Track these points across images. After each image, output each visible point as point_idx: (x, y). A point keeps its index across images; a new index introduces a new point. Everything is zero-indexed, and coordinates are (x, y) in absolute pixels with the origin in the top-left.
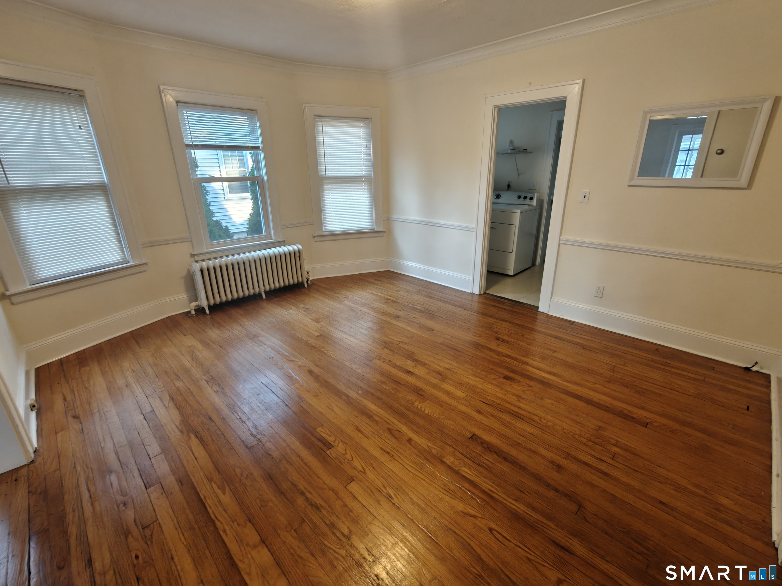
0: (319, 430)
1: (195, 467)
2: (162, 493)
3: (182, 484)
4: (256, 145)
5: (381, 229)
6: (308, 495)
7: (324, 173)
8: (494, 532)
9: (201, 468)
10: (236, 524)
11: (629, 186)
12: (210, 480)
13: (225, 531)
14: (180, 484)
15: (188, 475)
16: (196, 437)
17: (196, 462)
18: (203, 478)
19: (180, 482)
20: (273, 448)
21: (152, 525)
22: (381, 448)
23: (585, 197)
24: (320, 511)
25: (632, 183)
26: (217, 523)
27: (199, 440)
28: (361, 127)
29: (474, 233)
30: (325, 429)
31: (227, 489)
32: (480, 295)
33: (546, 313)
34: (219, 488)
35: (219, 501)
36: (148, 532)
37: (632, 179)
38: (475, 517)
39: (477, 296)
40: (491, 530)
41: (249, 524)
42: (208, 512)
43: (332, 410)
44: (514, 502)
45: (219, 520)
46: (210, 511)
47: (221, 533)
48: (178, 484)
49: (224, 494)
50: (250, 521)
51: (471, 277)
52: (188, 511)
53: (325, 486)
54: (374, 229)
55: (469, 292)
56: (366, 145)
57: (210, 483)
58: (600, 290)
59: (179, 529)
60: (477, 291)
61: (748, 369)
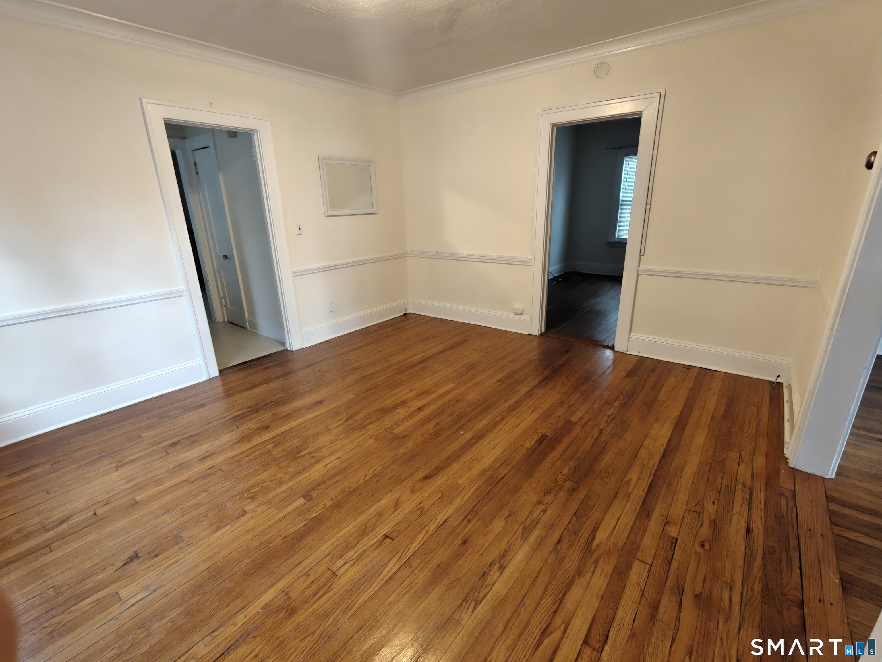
1: (627, 514)
2: (668, 522)
3: (649, 514)
6: (596, 436)
9: (624, 509)
10: (644, 463)
11: (326, 216)
12: (629, 495)
13: (654, 466)
14: (650, 515)
15: (639, 514)
16: (594, 539)
17: (622, 517)
18: (631, 501)
19: (648, 516)
20: (568, 467)
21: (693, 509)
23: (300, 229)
24: (602, 429)
25: (329, 214)
26: (653, 471)
27: (596, 533)
29: (185, 297)
31: (626, 479)
32: (220, 374)
34: (630, 485)
35: (639, 479)
36: (698, 509)
37: (326, 212)
39: (218, 378)
41: (638, 456)
42: (652, 481)
45: (651, 472)
46: (650, 480)
47: (656, 467)
48: (652, 515)
49: (631, 479)
50: (636, 456)
51: (202, 358)
52: (663, 493)
55: (205, 379)
57: (631, 493)
58: (332, 305)
59: (677, 491)
60: (215, 372)
61: (405, 314)
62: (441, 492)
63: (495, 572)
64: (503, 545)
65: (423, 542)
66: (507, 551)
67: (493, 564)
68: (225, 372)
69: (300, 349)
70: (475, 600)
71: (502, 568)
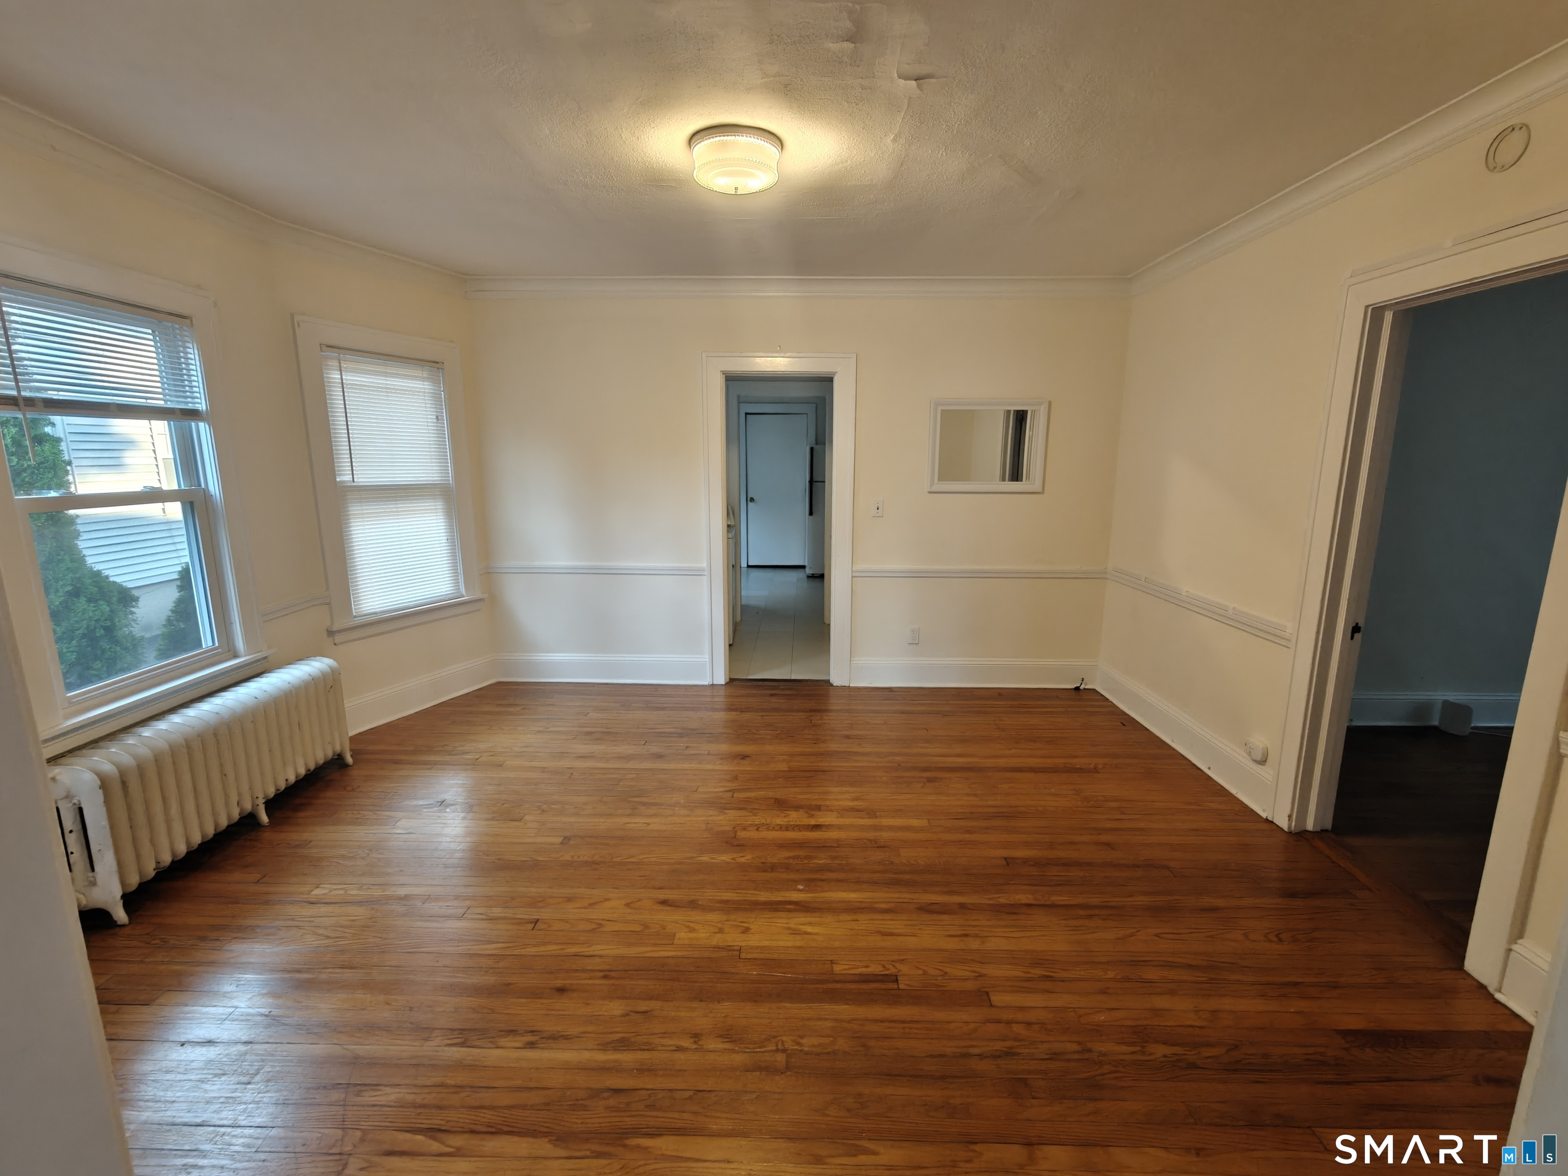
0: (837, 969)
4: (190, 406)
5: (478, 595)
6: (973, 1051)
7: (348, 478)
8: (1161, 935)
11: (930, 492)
22: (950, 936)
23: (878, 509)
24: (1018, 1054)
25: (934, 489)
28: (423, 379)
29: (705, 578)
30: (841, 962)
32: (727, 684)
33: (847, 685)
37: (932, 484)
38: (1132, 935)
39: (723, 687)
40: (1157, 935)
43: (806, 933)
44: (1130, 899)
49: (874, 1153)
51: (707, 657)
53: (972, 1026)
54: (464, 597)
55: (706, 683)
56: (437, 417)
58: (915, 633)
60: (721, 678)
61: (1077, 689)
62: (646, 927)
63: (519, 1041)
64: (574, 1030)
65: (542, 953)
66: (566, 1038)
67: (535, 1033)
68: (736, 683)
69: (845, 686)
70: (465, 1040)
71: (531, 1045)
